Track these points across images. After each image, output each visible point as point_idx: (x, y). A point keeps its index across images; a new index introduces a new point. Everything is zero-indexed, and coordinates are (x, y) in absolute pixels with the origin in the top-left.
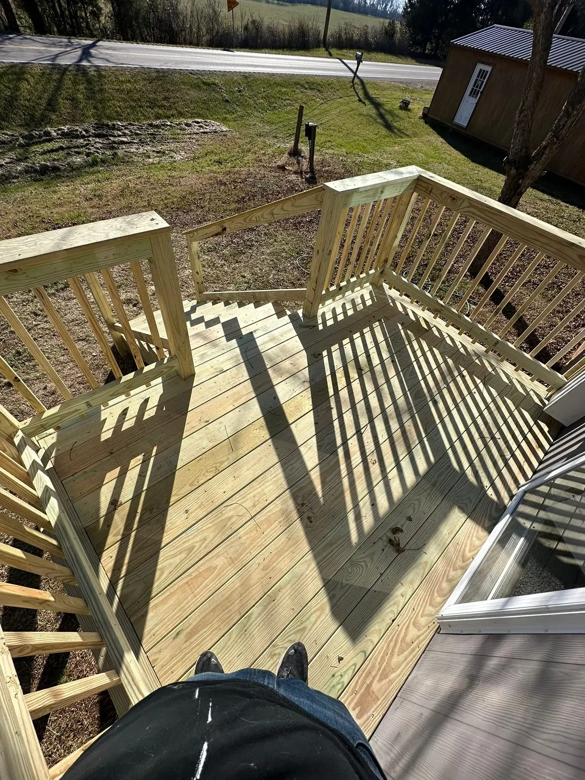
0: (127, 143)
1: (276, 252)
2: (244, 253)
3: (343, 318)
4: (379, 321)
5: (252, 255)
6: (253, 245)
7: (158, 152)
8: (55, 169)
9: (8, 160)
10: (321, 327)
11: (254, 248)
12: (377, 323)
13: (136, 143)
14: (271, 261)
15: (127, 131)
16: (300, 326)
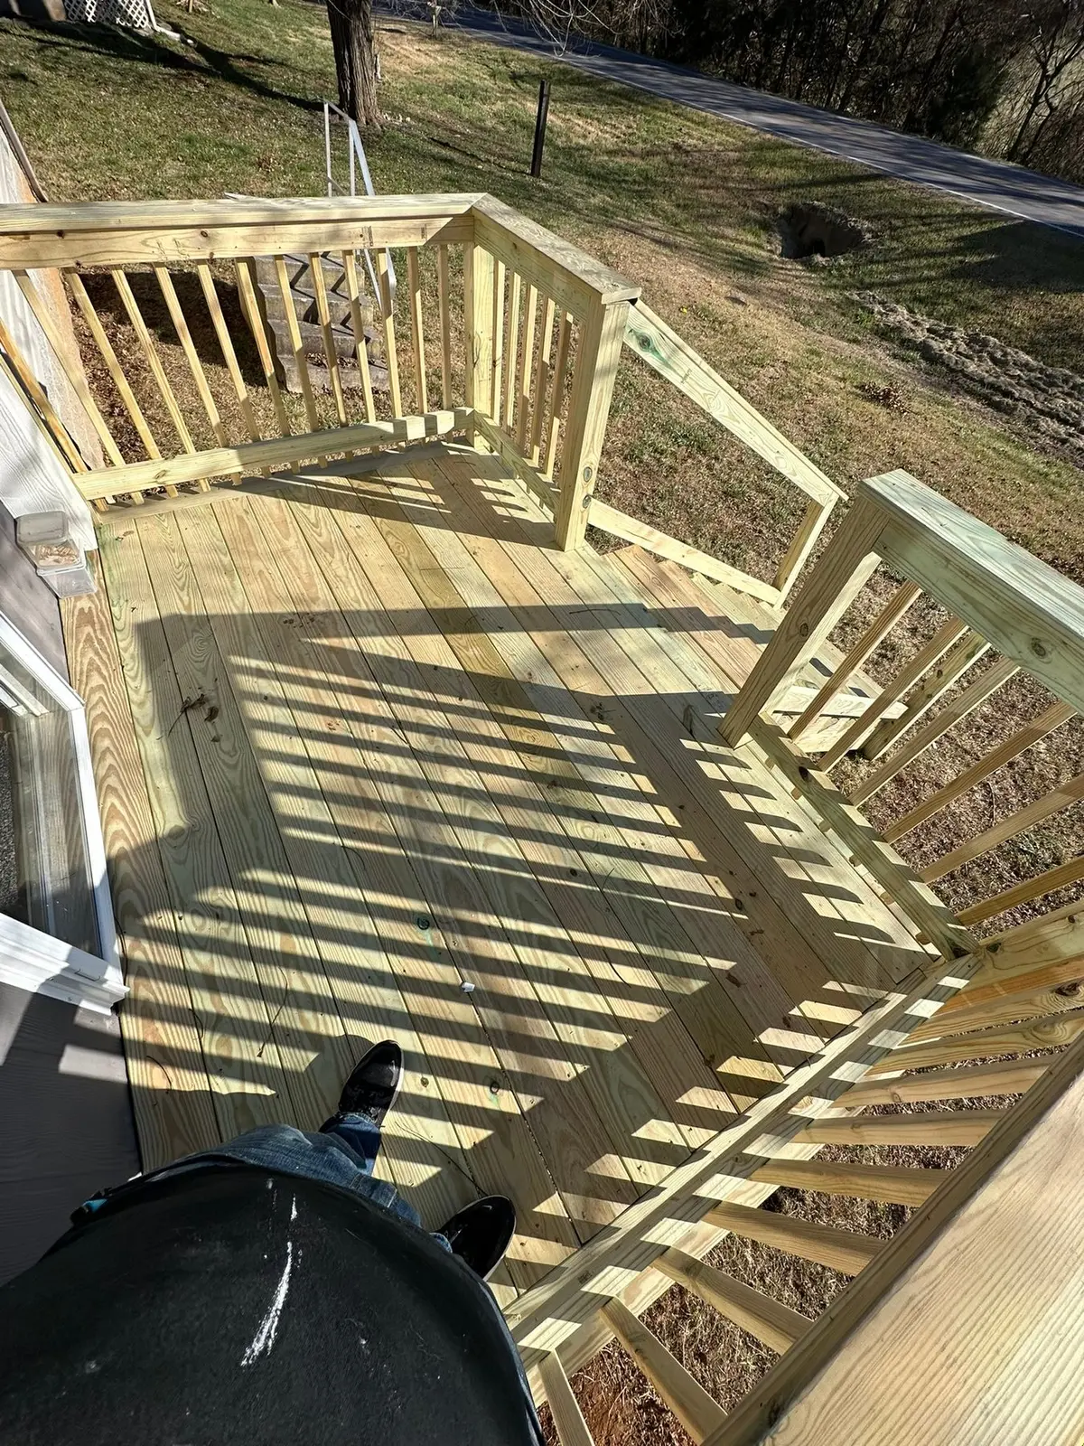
3: (735, 807)
10: (689, 744)
16: (690, 706)
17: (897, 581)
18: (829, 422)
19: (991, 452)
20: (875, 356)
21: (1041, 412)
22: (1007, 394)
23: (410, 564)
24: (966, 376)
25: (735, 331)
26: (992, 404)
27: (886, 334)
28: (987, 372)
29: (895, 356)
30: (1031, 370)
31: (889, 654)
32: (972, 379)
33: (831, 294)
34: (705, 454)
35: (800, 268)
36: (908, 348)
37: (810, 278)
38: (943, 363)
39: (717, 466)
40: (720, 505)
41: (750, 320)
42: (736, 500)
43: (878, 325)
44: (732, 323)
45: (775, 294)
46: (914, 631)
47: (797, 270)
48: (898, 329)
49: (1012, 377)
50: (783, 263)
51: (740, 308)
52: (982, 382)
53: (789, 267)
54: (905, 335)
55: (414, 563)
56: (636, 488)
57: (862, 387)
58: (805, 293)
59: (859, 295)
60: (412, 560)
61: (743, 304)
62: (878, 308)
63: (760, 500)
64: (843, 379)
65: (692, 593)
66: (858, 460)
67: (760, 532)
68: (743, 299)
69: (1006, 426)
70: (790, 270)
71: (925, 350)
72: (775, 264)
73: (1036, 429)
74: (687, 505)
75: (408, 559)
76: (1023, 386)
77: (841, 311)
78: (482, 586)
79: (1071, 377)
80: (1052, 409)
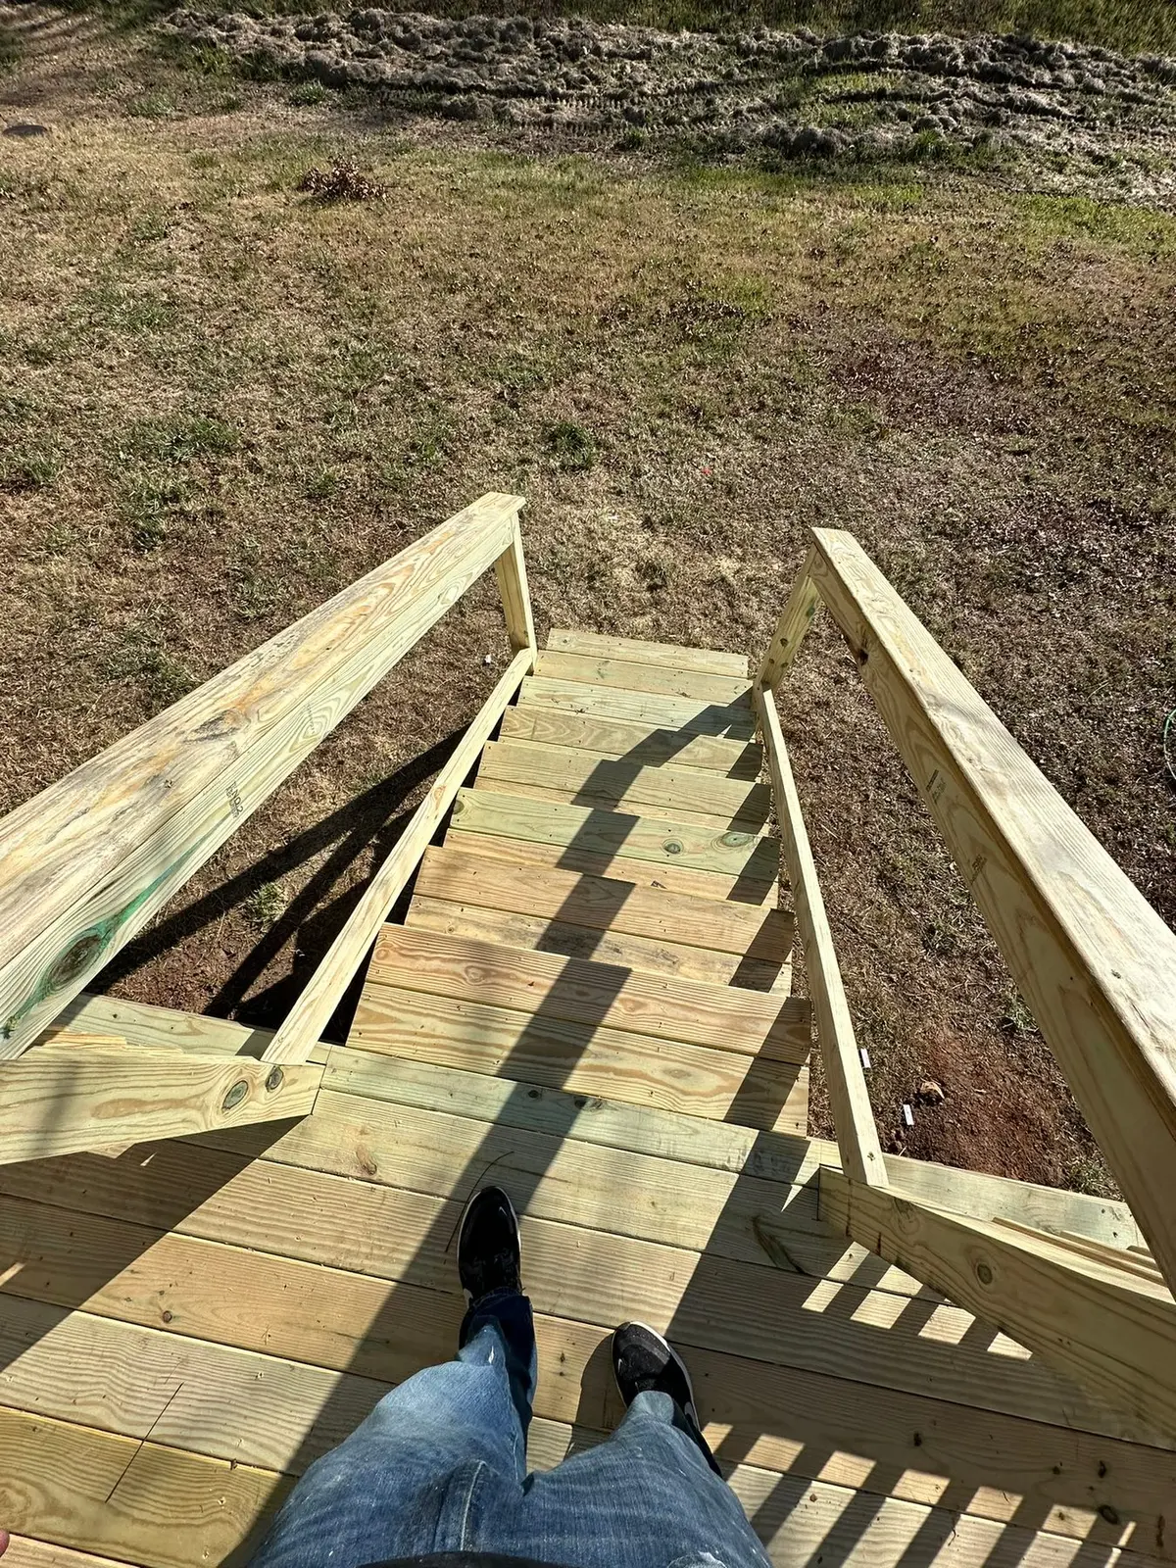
0: (1043, 111)
1: (1133, 642)
2: (1030, 591)
3: (955, 1339)
4: (1109, 1517)
5: (1048, 610)
6: (1082, 579)
7: (1097, 159)
8: (825, 148)
9: (758, 102)
10: (819, 1299)
11: (1076, 591)
12: (1083, 1522)
13: (1064, 117)
14: (1089, 661)
15: (1068, 77)
16: (755, 1220)
17: (581, 468)
18: (322, 276)
19: (503, 192)
20: (271, 116)
21: (500, 94)
22: (452, 89)
23: (69, 1514)
24: (391, 86)
25: (73, 192)
26: (451, 113)
27: (258, 69)
28: (407, 66)
29: (296, 102)
30: (447, 37)
31: (658, 581)
32: (401, 87)
33: (138, 40)
34: (230, 452)
35: (56, 13)
36: (300, 81)
37: (83, 25)
38: (354, 81)
39: (262, 459)
40: (323, 525)
41: (75, 157)
42: (333, 498)
43: (236, 62)
44: (55, 178)
45: (67, 83)
46: (648, 523)
47: (57, 19)
48: (263, 56)
49: (436, 58)
50: (26, 16)
51: (38, 139)
52: (412, 85)
53: (41, 19)
54: (280, 61)
55: (77, 1502)
56: (199, 590)
57: (303, 186)
58: (101, 58)
59: (172, 21)
60: (64, 1498)
61: (38, 130)
62: (214, 33)
63: (358, 471)
64: (274, 187)
65: (508, 883)
66: (401, 315)
67: (402, 526)
68: (31, 121)
69: (484, 137)
70: (46, 25)
71: (315, 70)
72: (18, 24)
73: (513, 123)
74: (285, 561)
75: (53, 1508)
76: (457, 66)
77: (173, 63)
78: (256, 1386)
79: (491, 23)
80: (506, 83)
